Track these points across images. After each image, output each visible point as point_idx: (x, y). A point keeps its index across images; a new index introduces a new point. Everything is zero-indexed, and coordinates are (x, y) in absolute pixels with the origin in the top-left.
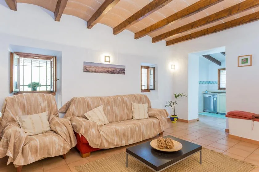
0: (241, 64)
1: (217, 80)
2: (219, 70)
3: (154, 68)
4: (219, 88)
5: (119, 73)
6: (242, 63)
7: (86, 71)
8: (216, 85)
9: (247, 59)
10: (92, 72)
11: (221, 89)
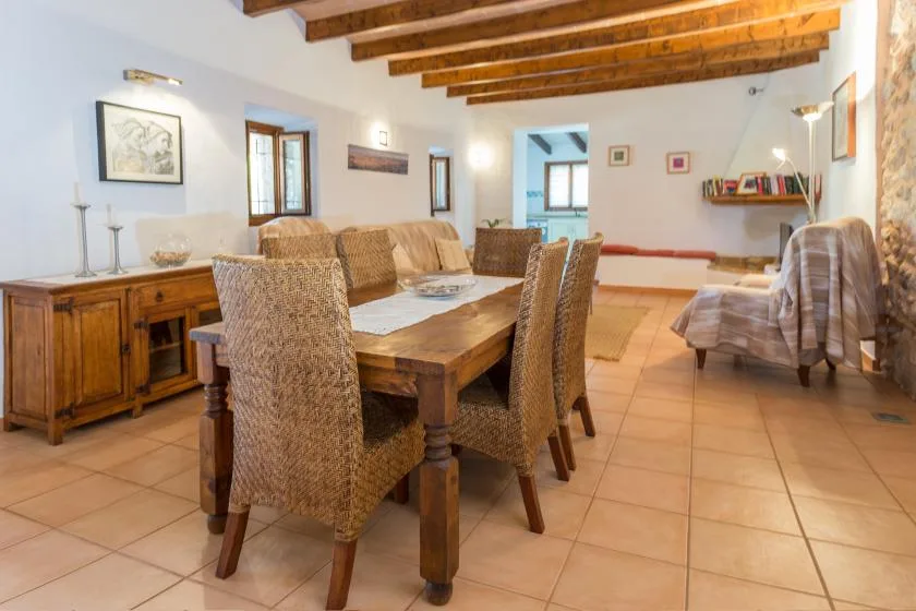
0: (613, 162)
1: (542, 189)
2: (548, 166)
3: (448, 160)
4: (547, 207)
5: (399, 172)
6: (616, 159)
7: (352, 166)
8: (541, 200)
9: (622, 153)
10: (361, 168)
11: (552, 209)
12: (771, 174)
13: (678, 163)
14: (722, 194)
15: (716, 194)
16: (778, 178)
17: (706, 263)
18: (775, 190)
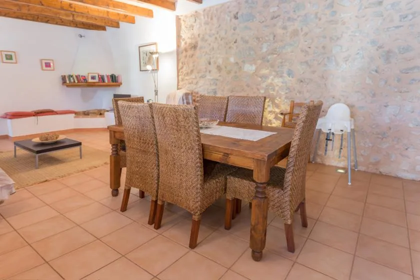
0: (5, 60)
6: (7, 59)
9: (11, 56)
12: (105, 75)
13: (48, 65)
14: (70, 82)
15: (76, 82)
16: (108, 76)
17: (74, 115)
18: (106, 81)
